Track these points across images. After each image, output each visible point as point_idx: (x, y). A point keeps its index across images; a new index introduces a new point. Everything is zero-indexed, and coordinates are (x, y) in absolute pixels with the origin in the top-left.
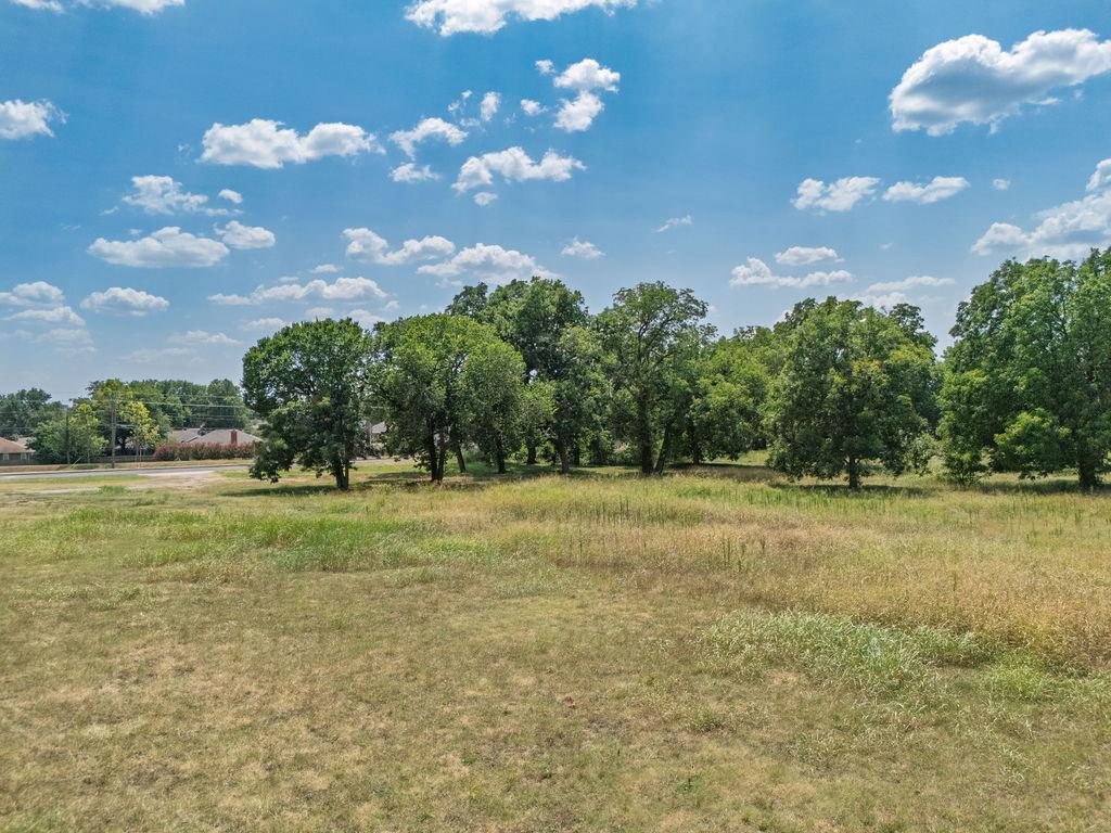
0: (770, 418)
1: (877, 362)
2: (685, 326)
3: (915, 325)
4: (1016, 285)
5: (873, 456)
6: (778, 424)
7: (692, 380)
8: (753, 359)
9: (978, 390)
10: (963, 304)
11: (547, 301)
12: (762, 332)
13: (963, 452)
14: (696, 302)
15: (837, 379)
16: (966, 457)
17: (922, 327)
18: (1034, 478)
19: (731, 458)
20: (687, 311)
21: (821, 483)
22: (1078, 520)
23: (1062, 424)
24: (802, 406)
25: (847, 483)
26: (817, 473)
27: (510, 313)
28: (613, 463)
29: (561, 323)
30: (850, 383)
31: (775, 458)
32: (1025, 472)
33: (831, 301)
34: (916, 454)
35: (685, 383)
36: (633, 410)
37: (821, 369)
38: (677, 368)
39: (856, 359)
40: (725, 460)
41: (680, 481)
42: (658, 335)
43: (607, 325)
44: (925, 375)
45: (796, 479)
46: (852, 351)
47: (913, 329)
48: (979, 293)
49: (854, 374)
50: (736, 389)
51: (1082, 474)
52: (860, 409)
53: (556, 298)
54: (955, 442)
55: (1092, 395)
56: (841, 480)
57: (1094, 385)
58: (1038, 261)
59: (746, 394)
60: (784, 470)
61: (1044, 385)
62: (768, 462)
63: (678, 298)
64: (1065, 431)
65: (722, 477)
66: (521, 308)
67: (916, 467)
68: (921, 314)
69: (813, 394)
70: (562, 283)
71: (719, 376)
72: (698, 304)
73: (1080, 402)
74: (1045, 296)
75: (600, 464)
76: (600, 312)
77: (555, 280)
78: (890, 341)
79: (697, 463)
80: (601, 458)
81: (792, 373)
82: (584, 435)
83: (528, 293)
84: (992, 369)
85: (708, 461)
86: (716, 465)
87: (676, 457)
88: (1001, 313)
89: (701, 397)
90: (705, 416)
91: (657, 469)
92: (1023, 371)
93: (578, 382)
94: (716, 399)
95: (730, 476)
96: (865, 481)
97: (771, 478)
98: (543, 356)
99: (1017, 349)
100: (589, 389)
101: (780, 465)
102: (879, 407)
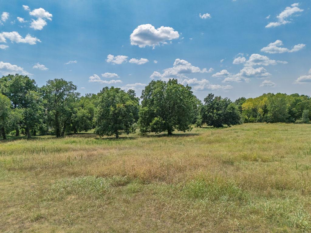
0: (95, 119)
1: (123, 105)
2: (70, 93)
3: (134, 95)
4: (154, 86)
5: (122, 129)
6: (97, 121)
7: (72, 109)
8: (91, 103)
9: (146, 112)
10: (143, 90)
11: (22, 82)
12: (94, 95)
13: (143, 128)
14: (73, 85)
15: (112, 109)
16: (144, 129)
17: (135, 96)
18: (158, 133)
19: (85, 131)
20: (71, 88)
21: (109, 137)
22: (165, 143)
23: (164, 120)
24: (103, 116)
25: (115, 137)
26: (108, 135)
27: (7, 85)
28: (48, 134)
29: (27, 89)
30: (116, 110)
31: (96, 131)
32: (157, 132)
33: (113, 88)
34: (133, 128)
35: (70, 109)
36: (53, 118)
37: (108, 106)
38: (68, 105)
39: (117, 104)
40: (84, 132)
41: (67, 139)
42: (61, 95)
43: (44, 91)
44: (136, 108)
45: (102, 137)
46: (117, 101)
47: (133, 96)
48: (146, 88)
49: (117, 107)
50: (85, 111)
51: (168, 132)
52: (118, 117)
53: (25, 81)
54: (142, 125)
55: (170, 113)
56: (114, 136)
57: (170, 111)
58: (159, 81)
59: (88, 113)
60: (98, 134)
61: (160, 111)
62: (95, 132)
63: (68, 84)
64: (164, 122)
65: (81, 137)
66: (11, 84)
67: (133, 132)
68: (135, 92)
69: (106, 113)
70: (28, 77)
71: (81, 108)
72: (74, 86)
73: (167, 115)
74: (160, 89)
75: (43, 135)
76: (42, 87)
77: (25, 75)
78: (126, 99)
79: (75, 133)
80: (44, 132)
81: (100, 107)
82: (37, 126)
83: (14, 79)
84: (149, 107)
85: (79, 132)
86: (81, 133)
87: (69, 132)
88: (151, 93)
89: (75, 114)
90: (76, 119)
91: (61, 136)
92: (155, 107)
93: (33, 109)
94: (79, 114)
95: (83, 137)
96: (120, 136)
97: (95, 136)
98: (21, 100)
99: (155, 102)
100: (37, 111)
101: (98, 133)
102: (123, 116)
